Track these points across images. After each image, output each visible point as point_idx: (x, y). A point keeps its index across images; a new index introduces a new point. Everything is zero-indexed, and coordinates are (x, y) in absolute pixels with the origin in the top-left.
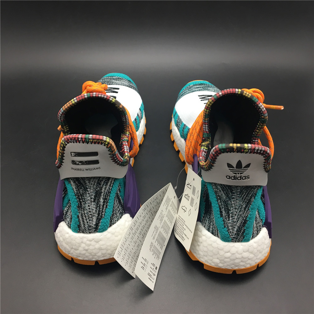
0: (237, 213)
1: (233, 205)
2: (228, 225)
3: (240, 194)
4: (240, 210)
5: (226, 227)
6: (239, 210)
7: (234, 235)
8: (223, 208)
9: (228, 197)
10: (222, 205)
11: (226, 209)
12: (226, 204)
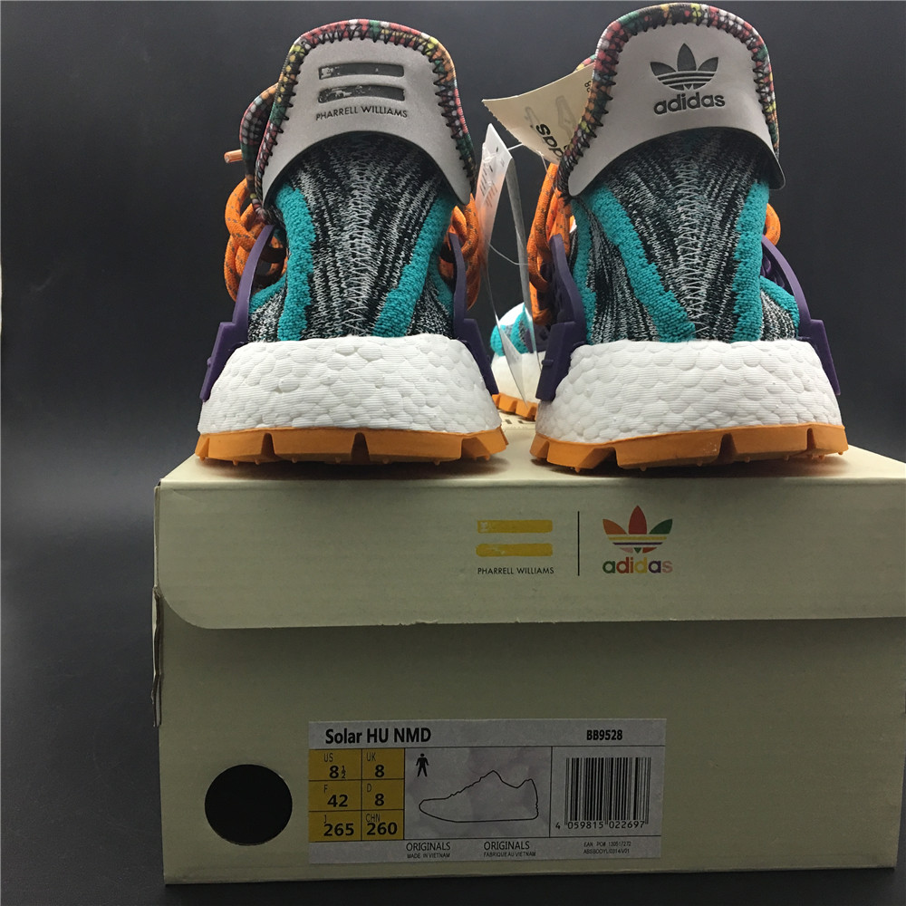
0: (698, 238)
1: (683, 217)
2: (677, 281)
3: (699, 183)
4: (709, 229)
5: (671, 287)
6: (705, 230)
7: (699, 310)
8: (650, 235)
9: (665, 198)
10: (647, 227)
11: (662, 233)
12: (659, 220)
